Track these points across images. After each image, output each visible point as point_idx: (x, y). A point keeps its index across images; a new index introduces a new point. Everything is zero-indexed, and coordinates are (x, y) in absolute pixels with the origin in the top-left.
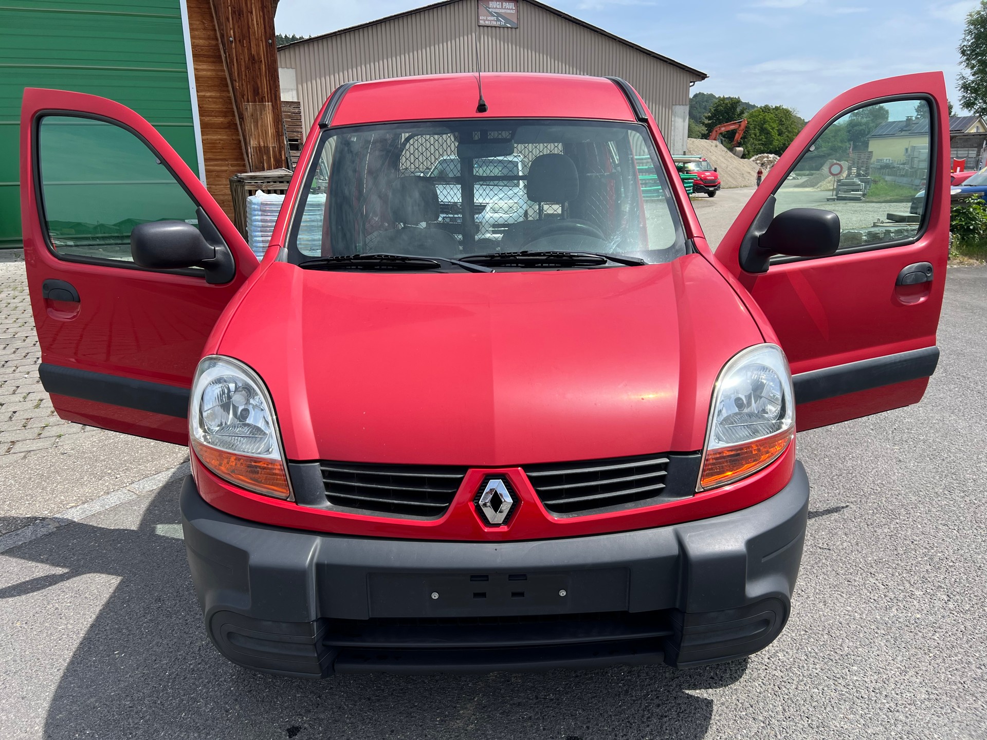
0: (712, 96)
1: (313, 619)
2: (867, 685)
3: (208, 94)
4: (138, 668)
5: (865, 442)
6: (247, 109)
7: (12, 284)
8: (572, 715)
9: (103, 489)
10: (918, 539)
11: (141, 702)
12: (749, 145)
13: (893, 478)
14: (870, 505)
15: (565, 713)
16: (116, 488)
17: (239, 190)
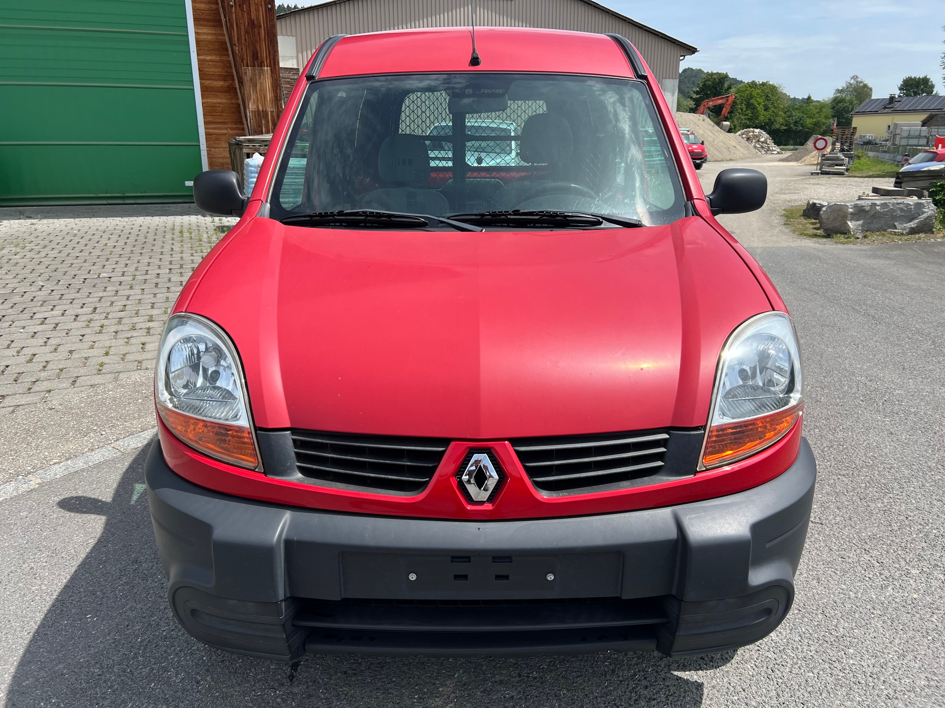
0: (700, 71)
1: (280, 600)
2: (864, 670)
3: (209, 58)
4: (109, 634)
5: (855, 413)
6: (246, 73)
7: (15, 241)
8: (556, 696)
9: (88, 446)
10: (912, 514)
11: (110, 670)
12: (735, 120)
13: (885, 450)
14: (863, 478)
15: (548, 693)
16: (101, 445)
17: (237, 153)
